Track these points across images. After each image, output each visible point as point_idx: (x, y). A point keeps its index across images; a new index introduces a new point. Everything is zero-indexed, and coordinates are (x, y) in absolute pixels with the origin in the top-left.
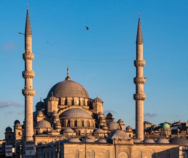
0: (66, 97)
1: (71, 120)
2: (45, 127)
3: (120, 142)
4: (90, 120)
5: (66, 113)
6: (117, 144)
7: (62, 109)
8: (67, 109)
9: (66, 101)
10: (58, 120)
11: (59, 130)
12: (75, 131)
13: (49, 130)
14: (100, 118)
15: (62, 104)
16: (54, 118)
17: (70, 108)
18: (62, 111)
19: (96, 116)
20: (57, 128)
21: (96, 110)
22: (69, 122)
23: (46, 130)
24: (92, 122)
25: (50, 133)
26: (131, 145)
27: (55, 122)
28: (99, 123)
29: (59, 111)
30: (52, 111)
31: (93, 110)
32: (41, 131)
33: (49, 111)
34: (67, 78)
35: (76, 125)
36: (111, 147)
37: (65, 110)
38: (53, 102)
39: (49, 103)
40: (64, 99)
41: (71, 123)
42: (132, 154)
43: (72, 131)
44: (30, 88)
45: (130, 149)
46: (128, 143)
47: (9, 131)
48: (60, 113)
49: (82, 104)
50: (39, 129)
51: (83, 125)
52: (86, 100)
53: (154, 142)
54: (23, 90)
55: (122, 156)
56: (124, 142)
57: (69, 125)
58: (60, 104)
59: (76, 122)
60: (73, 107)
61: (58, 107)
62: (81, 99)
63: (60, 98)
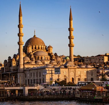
0: (36, 46)
1: (39, 56)
2: (28, 60)
3: (71, 67)
4: (48, 57)
5: (36, 53)
6: (70, 68)
7: (34, 51)
8: (36, 51)
9: (35, 47)
10: (33, 56)
11: (34, 61)
12: (42, 62)
13: (30, 61)
14: (52, 55)
15: (33, 48)
16: (31, 55)
17: (38, 50)
18: (34, 52)
19: (50, 54)
20: (33, 61)
21: (50, 52)
22: (38, 57)
23: (28, 61)
24: (49, 57)
25: (31, 63)
26: (76, 68)
27: (32, 57)
28: (52, 58)
29: (32, 52)
30: (30, 52)
31: (48, 52)
32: (26, 62)
33: (28, 52)
34: (35, 36)
35: (42, 59)
36: (67, 70)
37: (35, 52)
38: (30, 48)
39: (28, 48)
40: (35, 46)
41: (39, 58)
42: (76, 73)
43: (40, 62)
44: (22, 41)
45: (75, 70)
46: (74, 68)
47: (6, 62)
48: (33, 53)
49: (43, 49)
50: (25, 61)
51: (45, 59)
52: (45, 47)
53: (85, 67)
54: (18, 42)
55: (72, 74)
56: (72, 67)
57: (38, 59)
58: (32, 49)
59: (42, 57)
60: (39, 50)
61: (32, 50)
62: (43, 46)
63: (32, 46)
